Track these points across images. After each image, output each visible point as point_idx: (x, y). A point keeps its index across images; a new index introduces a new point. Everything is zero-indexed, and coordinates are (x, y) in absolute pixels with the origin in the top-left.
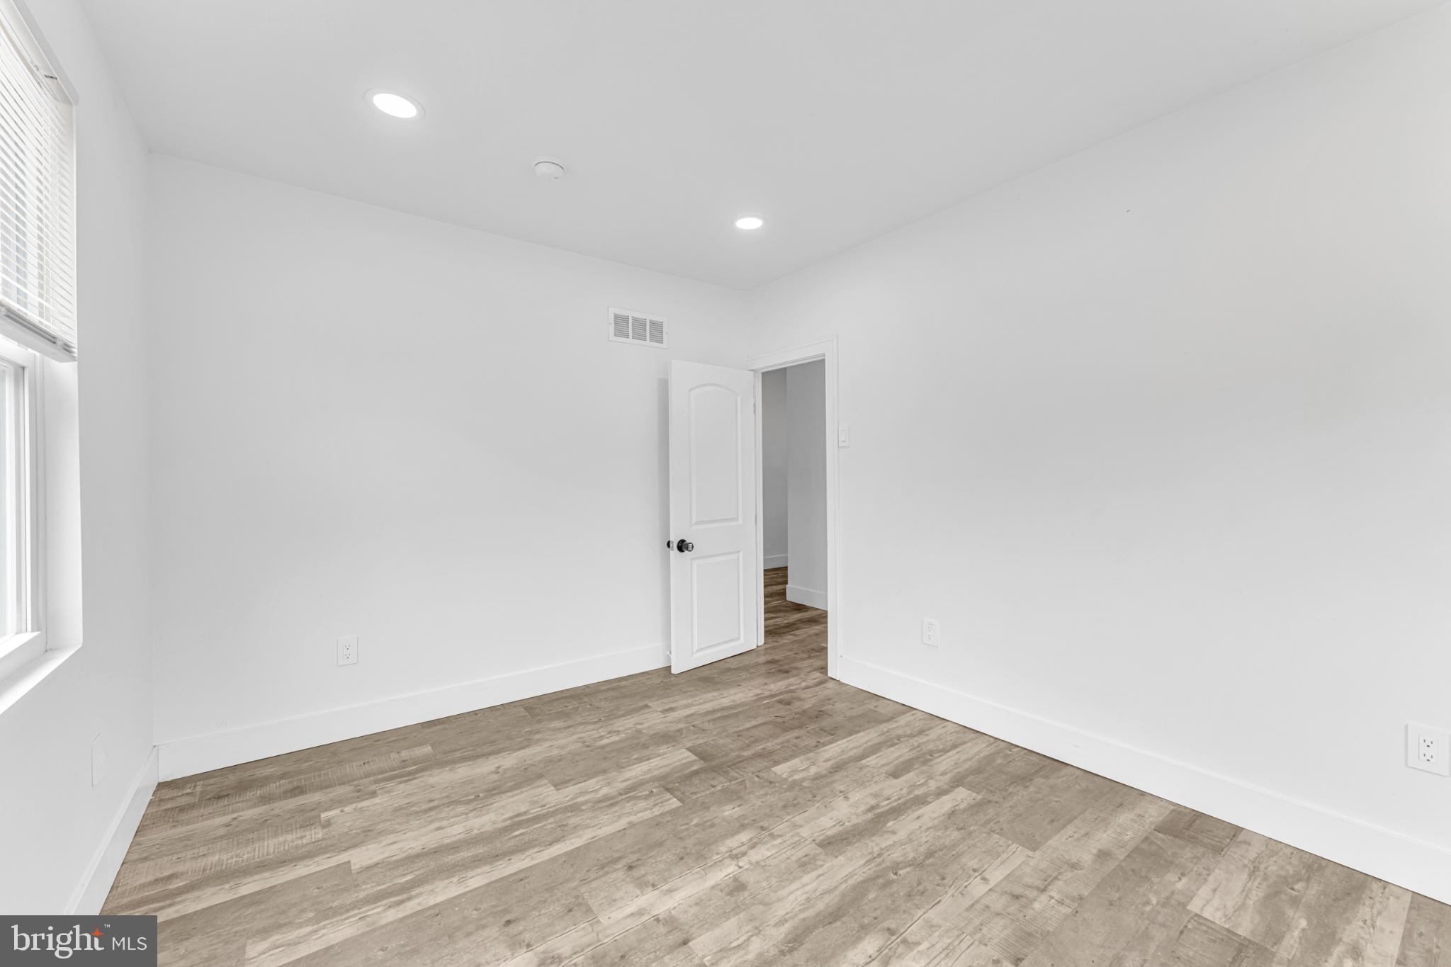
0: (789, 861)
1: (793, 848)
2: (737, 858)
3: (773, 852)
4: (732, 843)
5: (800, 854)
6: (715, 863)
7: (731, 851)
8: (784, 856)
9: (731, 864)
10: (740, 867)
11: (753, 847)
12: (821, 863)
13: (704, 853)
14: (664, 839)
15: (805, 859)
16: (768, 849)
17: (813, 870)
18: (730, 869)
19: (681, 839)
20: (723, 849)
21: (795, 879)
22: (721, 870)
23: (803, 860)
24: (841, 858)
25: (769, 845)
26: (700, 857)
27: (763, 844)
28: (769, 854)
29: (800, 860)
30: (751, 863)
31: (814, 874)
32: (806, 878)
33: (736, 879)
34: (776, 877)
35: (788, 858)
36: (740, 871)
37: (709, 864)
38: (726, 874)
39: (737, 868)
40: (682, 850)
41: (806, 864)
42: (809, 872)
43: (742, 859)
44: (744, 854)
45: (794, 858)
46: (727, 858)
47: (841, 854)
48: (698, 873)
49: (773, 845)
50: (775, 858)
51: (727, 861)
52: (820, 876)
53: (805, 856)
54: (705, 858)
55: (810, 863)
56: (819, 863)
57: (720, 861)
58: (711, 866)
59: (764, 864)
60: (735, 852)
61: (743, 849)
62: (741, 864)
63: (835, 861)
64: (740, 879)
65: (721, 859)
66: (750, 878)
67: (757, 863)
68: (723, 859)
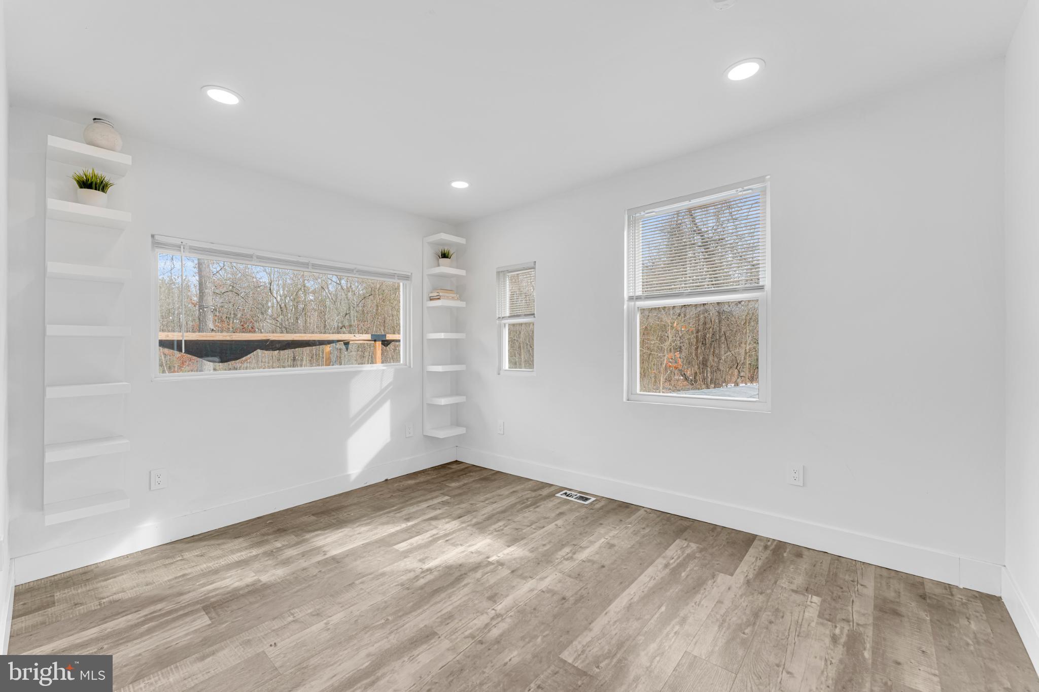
0: (460, 619)
1: (456, 629)
2: (497, 615)
3: (471, 624)
4: (503, 626)
5: (451, 625)
6: (511, 610)
7: (502, 620)
8: (463, 622)
9: (500, 610)
10: (493, 609)
11: (487, 625)
12: (437, 620)
13: (521, 615)
14: (555, 621)
15: (448, 622)
16: (476, 624)
17: (444, 614)
18: (500, 607)
19: (543, 623)
20: (508, 620)
21: (456, 607)
22: (506, 606)
23: (450, 621)
24: (422, 626)
25: (475, 628)
26: (522, 612)
27: (479, 629)
28: (474, 622)
29: (452, 621)
30: (487, 613)
31: (443, 612)
32: (449, 609)
33: (495, 602)
34: (469, 607)
35: (461, 620)
36: (493, 607)
37: (515, 608)
38: (502, 604)
39: (496, 609)
40: (537, 615)
41: (450, 617)
42: (447, 612)
43: (494, 615)
44: (492, 619)
45: (456, 621)
46: (504, 614)
47: (421, 629)
48: (520, 602)
49: (472, 629)
50: (470, 619)
51: (503, 612)
52: (440, 611)
53: (448, 624)
54: (519, 612)
55: (445, 619)
56: (439, 620)
57: (508, 611)
58: (513, 607)
59: (478, 614)
60: (500, 619)
61: (494, 623)
62: (493, 611)
63: (426, 623)
64: (492, 602)
65: (508, 613)
66: (486, 604)
67: (482, 614)
68: (506, 613)
